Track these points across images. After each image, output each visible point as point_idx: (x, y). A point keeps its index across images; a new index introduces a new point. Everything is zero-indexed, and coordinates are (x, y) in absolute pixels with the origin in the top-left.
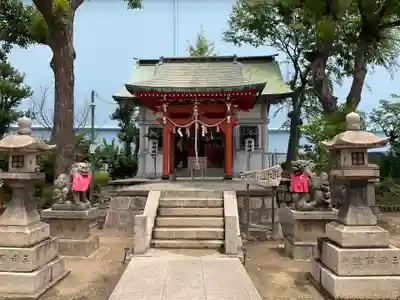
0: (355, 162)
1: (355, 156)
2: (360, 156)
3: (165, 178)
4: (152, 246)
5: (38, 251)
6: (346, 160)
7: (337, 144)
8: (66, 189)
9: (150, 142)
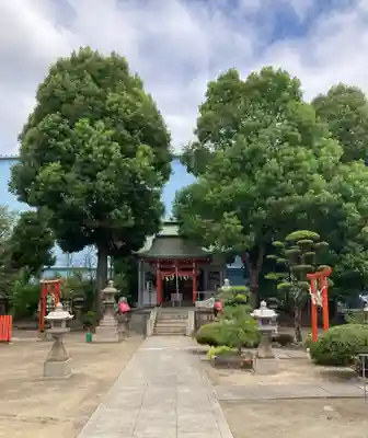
3: (158, 306)
9: (148, 283)
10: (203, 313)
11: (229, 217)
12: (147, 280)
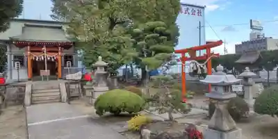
9: (16, 63)
10: (71, 83)
12: (14, 61)
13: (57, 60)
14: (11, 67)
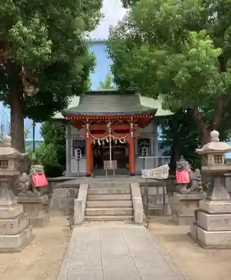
0: (217, 161)
1: (216, 157)
2: (220, 157)
3: (88, 176)
4: (86, 220)
5: (19, 221)
6: (211, 160)
7: (205, 151)
8: (28, 183)
9: (76, 151)
10: (151, 185)
11: (199, 38)
12: (75, 147)
13: (127, 145)
14: (70, 156)
